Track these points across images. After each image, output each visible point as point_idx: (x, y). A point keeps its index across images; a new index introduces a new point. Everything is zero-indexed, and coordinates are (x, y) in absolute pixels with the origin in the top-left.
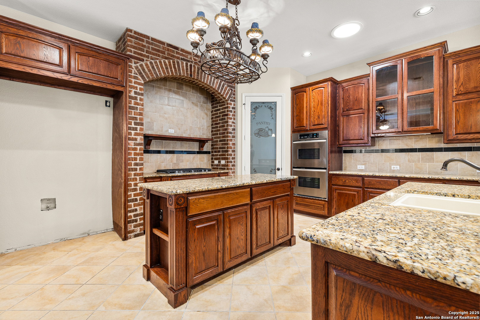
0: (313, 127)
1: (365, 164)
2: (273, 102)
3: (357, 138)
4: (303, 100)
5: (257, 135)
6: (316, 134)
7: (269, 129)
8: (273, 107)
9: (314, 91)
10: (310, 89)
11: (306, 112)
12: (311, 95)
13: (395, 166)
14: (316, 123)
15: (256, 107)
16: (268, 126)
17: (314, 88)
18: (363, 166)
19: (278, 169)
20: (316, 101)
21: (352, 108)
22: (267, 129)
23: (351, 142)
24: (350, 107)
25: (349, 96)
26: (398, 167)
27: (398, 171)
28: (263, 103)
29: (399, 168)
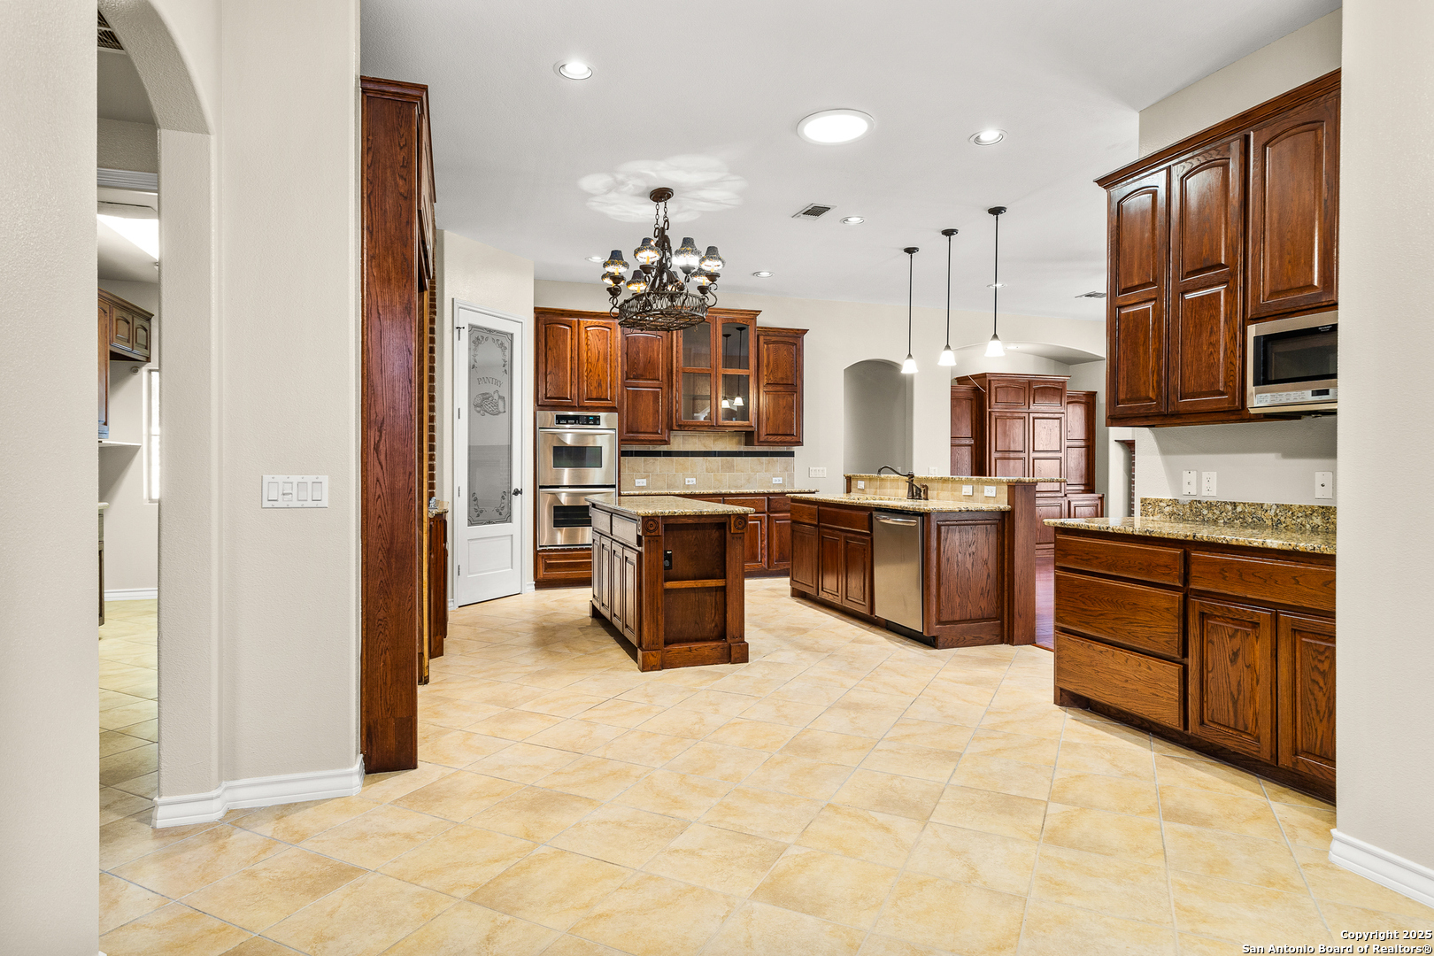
0: (587, 403)
1: (647, 477)
2: (506, 334)
3: (651, 430)
4: (565, 342)
5: (478, 409)
6: (595, 417)
7: (500, 397)
8: (507, 345)
9: (588, 329)
10: (582, 324)
11: (571, 369)
12: (583, 335)
13: (690, 479)
14: (594, 396)
15: (478, 339)
16: (496, 388)
17: (588, 324)
18: (645, 480)
19: (517, 492)
20: (593, 350)
21: (642, 376)
22: (496, 397)
23: (642, 436)
24: (639, 373)
25: (638, 353)
26: (694, 479)
27: (694, 486)
28: (490, 331)
29: (694, 482)
